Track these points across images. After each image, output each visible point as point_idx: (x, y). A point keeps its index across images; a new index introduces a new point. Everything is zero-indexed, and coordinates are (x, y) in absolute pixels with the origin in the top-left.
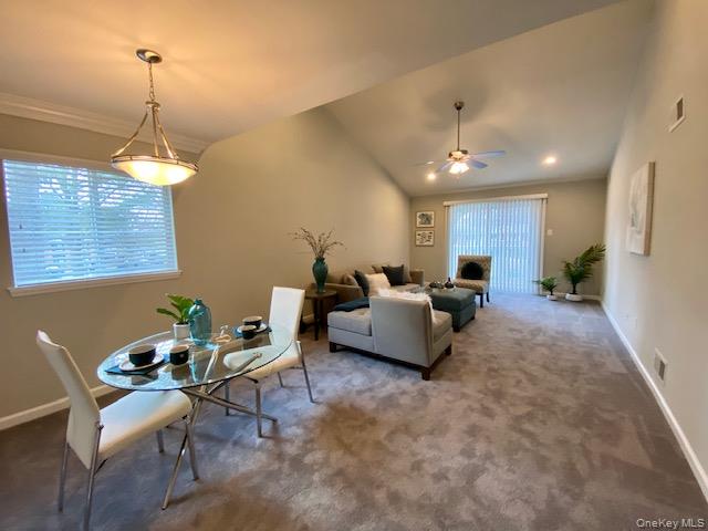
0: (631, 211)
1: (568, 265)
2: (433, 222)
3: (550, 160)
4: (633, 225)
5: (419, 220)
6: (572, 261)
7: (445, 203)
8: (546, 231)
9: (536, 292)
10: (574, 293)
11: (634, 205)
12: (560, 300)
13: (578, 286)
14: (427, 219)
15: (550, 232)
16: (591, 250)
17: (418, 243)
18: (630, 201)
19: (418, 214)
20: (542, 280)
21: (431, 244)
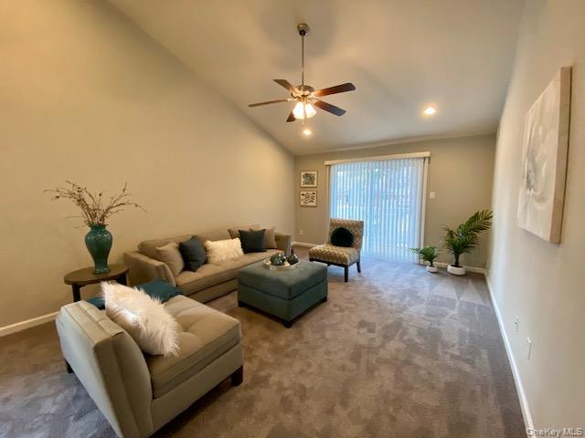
0: (526, 165)
1: (451, 233)
2: (315, 182)
3: (430, 111)
4: (529, 186)
5: (303, 180)
6: (454, 228)
7: (327, 163)
8: (428, 194)
9: (416, 261)
10: (457, 265)
11: (532, 155)
12: (441, 272)
13: (461, 257)
14: (310, 178)
15: (432, 195)
16: (476, 217)
17: (302, 203)
18: (525, 150)
19: (303, 174)
20: (422, 248)
21: (314, 204)
